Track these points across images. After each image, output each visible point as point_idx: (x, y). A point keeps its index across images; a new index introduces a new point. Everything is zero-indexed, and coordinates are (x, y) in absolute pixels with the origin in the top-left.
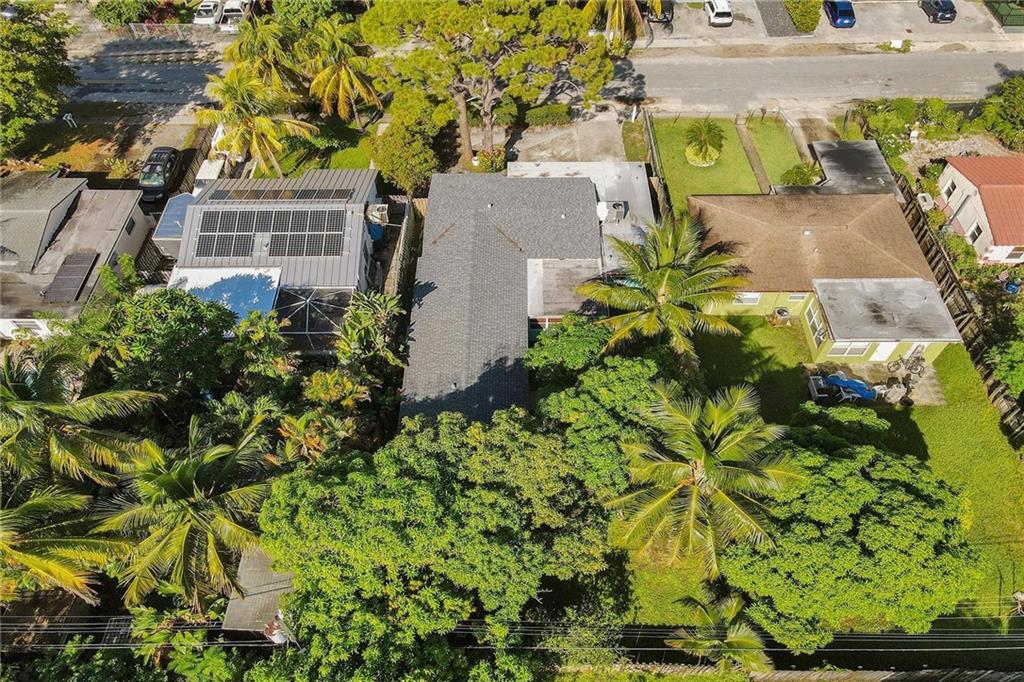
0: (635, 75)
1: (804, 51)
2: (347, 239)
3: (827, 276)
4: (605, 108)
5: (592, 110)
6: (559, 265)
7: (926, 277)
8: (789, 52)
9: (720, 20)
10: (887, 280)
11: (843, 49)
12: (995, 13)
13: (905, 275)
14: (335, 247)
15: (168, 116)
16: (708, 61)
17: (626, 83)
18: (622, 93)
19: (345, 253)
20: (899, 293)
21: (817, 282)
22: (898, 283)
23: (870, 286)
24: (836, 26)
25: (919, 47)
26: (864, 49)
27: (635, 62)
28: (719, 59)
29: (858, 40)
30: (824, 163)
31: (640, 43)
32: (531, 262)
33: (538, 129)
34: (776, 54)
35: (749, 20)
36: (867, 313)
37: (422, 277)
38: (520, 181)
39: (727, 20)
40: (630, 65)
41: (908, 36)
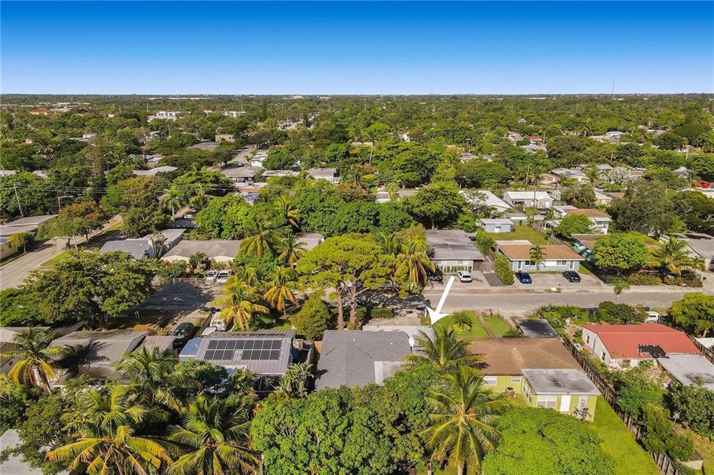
0: (425, 300)
1: (509, 292)
2: (282, 353)
3: (528, 368)
4: (411, 312)
5: (404, 312)
6: (389, 363)
7: (579, 369)
8: (502, 292)
9: (465, 279)
10: (559, 370)
11: (528, 291)
12: (601, 279)
13: (568, 368)
14: (275, 356)
15: (186, 315)
16: (462, 295)
17: (421, 303)
18: (419, 307)
19: (281, 358)
20: (566, 375)
21: (524, 371)
22: (565, 371)
23: (551, 372)
24: (523, 283)
25: (565, 291)
26: (539, 291)
27: (425, 295)
28: (466, 294)
29: (534, 288)
30: (521, 327)
31: (427, 288)
32: (376, 363)
33: (377, 319)
34: (495, 293)
35: (480, 280)
36: (550, 382)
37: (320, 367)
38: (369, 333)
39: (469, 279)
40: (423, 296)
41: (558, 287)
